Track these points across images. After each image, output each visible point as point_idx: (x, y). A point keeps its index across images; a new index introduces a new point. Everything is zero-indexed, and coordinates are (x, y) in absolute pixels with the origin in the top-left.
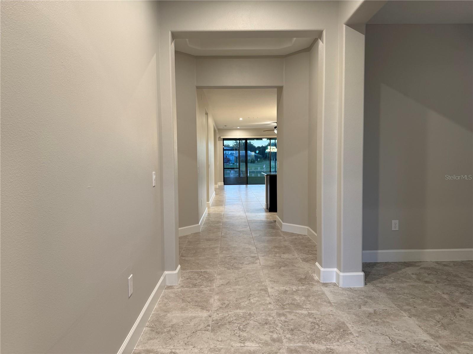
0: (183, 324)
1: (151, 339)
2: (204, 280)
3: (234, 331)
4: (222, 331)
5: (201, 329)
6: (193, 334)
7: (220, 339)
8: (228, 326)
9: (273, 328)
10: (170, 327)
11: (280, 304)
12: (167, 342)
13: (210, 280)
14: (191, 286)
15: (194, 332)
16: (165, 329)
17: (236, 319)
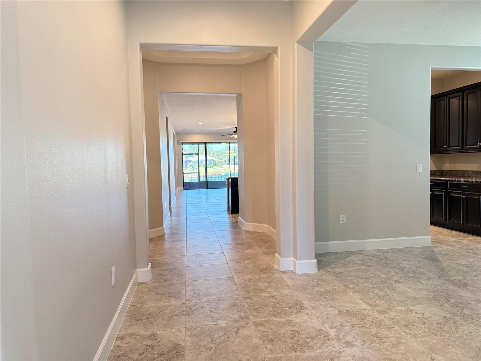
0: (159, 312)
1: (132, 325)
2: (174, 275)
3: (207, 313)
4: (196, 314)
5: (177, 314)
6: (170, 318)
7: (195, 320)
8: (200, 310)
9: (241, 308)
10: (147, 315)
11: (246, 290)
12: (147, 326)
13: (180, 275)
14: (163, 282)
15: (170, 317)
16: (143, 317)
17: (207, 305)
